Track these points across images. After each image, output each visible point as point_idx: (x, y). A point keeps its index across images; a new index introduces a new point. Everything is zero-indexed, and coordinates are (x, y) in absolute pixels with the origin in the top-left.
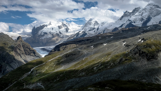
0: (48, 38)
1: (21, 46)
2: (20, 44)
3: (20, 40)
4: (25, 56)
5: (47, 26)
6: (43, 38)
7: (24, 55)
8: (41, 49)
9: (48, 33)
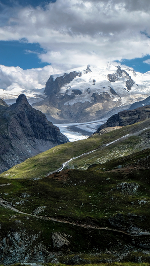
0: (83, 102)
1: (26, 116)
2: (23, 113)
3: (23, 102)
4: (34, 141)
5: (80, 74)
6: (72, 103)
7: (31, 138)
8: (68, 128)
9: (83, 92)
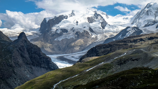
0: (69, 38)
1: (25, 49)
2: (23, 46)
3: (23, 38)
4: (31, 68)
5: (66, 17)
6: (60, 39)
7: (29, 66)
8: (57, 58)
9: (69, 30)
